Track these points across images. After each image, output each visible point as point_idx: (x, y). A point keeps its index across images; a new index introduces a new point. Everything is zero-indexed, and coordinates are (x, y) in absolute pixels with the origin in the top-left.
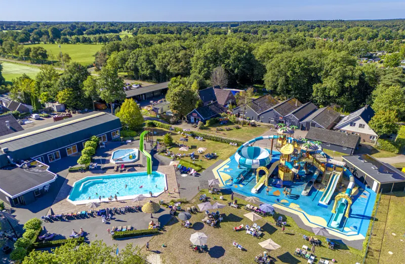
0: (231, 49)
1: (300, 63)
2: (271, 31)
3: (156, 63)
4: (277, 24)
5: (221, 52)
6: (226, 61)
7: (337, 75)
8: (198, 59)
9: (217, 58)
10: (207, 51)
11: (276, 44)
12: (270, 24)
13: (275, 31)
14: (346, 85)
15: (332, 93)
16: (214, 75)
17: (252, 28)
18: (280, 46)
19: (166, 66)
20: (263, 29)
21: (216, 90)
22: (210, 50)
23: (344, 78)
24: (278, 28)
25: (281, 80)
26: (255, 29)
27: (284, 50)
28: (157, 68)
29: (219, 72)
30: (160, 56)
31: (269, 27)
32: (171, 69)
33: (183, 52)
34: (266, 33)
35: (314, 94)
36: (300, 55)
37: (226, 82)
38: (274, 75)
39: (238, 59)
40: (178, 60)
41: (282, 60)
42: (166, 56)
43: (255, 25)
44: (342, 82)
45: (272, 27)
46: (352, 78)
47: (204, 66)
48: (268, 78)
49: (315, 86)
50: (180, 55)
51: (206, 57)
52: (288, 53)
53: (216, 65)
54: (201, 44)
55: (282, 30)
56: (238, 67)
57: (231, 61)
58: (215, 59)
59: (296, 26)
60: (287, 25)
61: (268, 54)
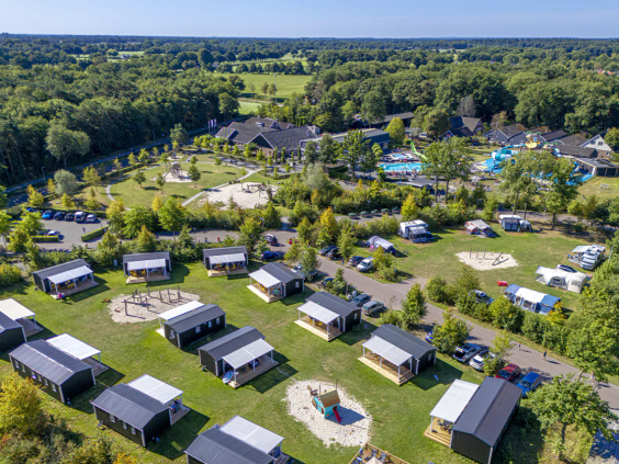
0: (481, 78)
1: (553, 93)
2: (525, 57)
3: (394, 94)
4: (537, 46)
5: (470, 82)
6: (475, 91)
7: (589, 104)
8: (444, 88)
9: (465, 89)
10: (455, 81)
11: (531, 75)
12: (524, 45)
13: (532, 58)
14: (597, 114)
15: (583, 123)
16: (461, 105)
17: (493, 52)
18: (535, 76)
19: (404, 97)
20: (511, 54)
21: (464, 119)
22: (458, 80)
23: (595, 108)
24: (539, 52)
25: (533, 110)
26: (498, 54)
27: (539, 80)
28: (394, 99)
29: (467, 102)
30: (397, 86)
31: (522, 51)
32: (411, 100)
33: (425, 82)
34: (517, 61)
35: (566, 124)
36: (554, 84)
37: (474, 112)
38: (526, 104)
39: (487, 89)
40: (420, 91)
41: (535, 90)
42: (405, 86)
43: (497, 47)
44: (594, 112)
45: (527, 51)
46: (604, 107)
47: (450, 96)
48: (519, 109)
49: (567, 116)
50: (423, 84)
51: (453, 87)
52: (544, 84)
53: (463, 95)
54: (446, 74)
55: (543, 56)
56: (487, 98)
57: (480, 91)
58: (463, 89)
59: (570, 51)
60: (554, 47)
61: (521, 85)
